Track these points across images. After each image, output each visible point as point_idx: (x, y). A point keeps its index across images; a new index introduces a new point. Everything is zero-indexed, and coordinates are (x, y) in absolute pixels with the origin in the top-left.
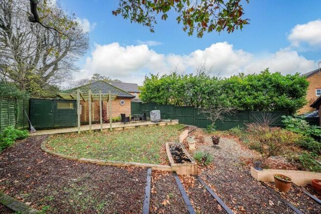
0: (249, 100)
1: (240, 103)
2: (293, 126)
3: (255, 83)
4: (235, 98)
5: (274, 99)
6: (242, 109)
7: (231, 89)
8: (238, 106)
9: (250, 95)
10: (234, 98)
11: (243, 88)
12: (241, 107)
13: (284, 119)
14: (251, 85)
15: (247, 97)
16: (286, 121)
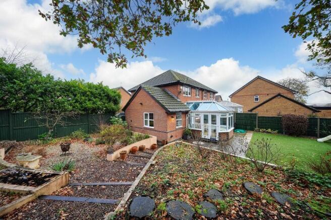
0: (89, 105)
1: (82, 107)
2: (116, 123)
3: (94, 90)
4: (77, 101)
5: (106, 104)
6: (83, 112)
7: (72, 92)
8: (80, 110)
9: (90, 100)
10: (75, 102)
11: (84, 94)
12: (82, 111)
13: (111, 119)
14: (91, 92)
15: (88, 103)
16: (113, 120)
